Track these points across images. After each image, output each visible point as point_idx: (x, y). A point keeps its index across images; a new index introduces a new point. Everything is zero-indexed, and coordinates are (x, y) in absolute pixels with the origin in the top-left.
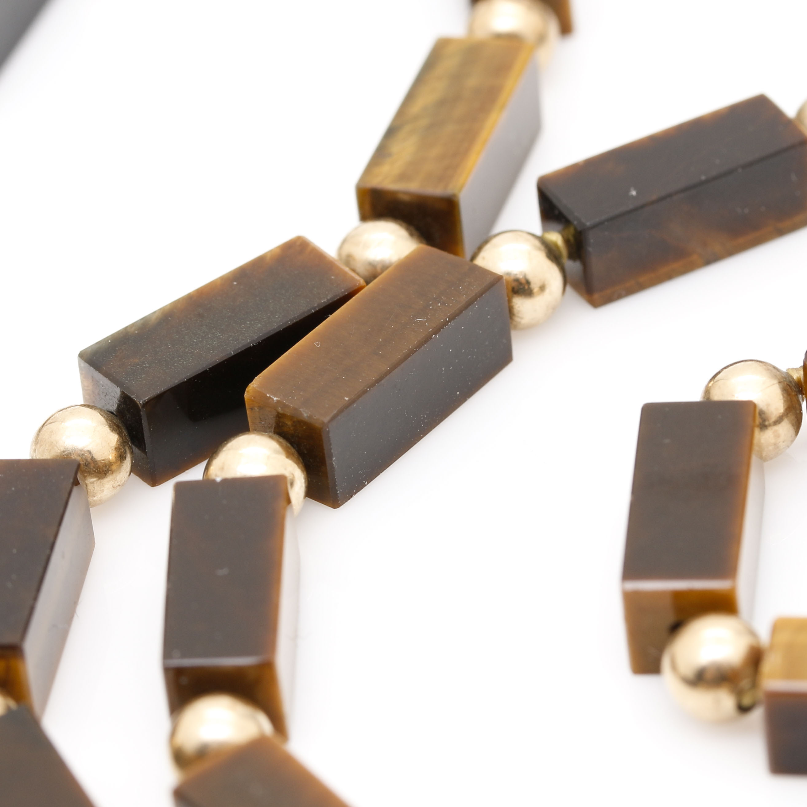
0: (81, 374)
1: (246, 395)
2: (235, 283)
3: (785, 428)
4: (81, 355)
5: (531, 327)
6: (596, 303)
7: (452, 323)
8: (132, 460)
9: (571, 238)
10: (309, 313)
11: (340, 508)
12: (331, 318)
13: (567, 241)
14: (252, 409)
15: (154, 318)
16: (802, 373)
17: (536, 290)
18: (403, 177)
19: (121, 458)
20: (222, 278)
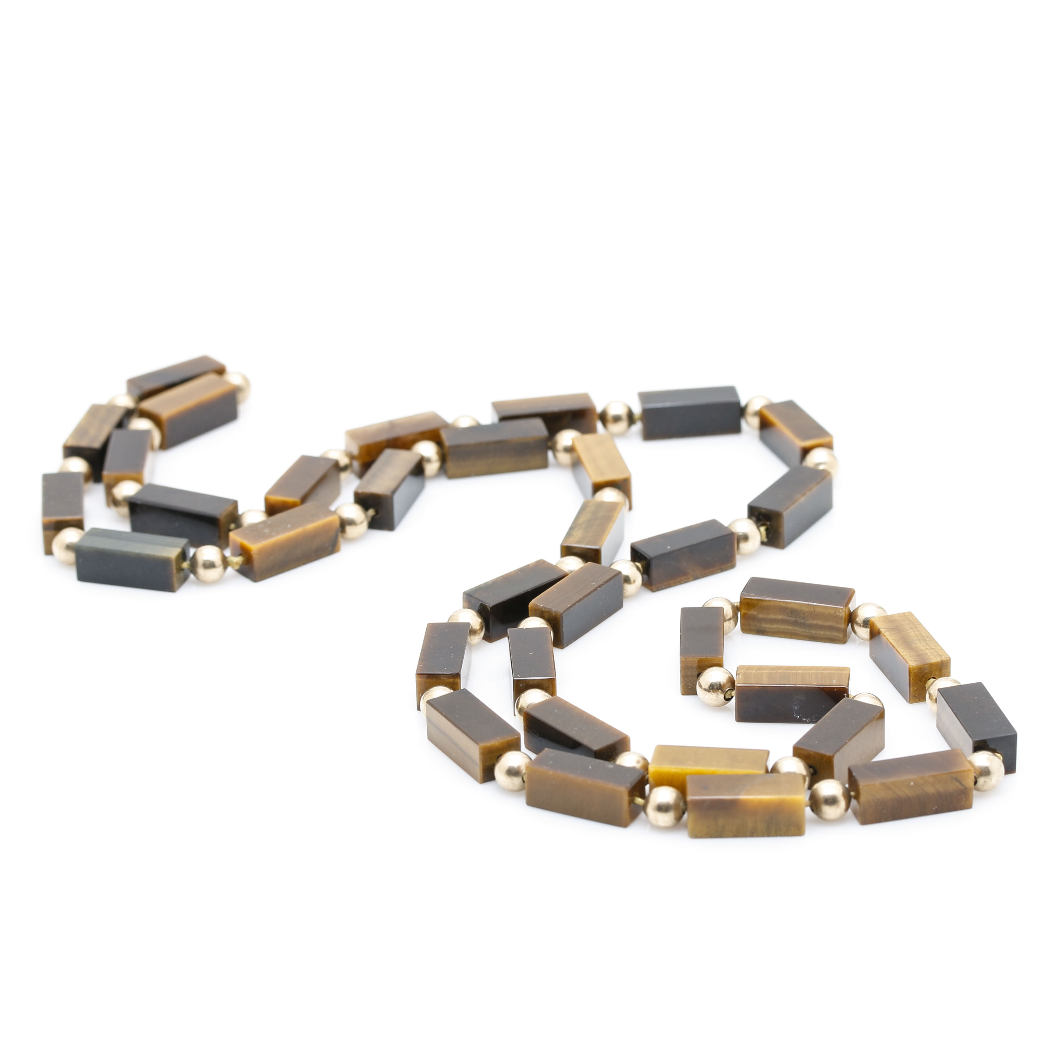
0: (463, 600)
1: (529, 606)
2: (520, 572)
3: (732, 622)
4: (464, 593)
5: (630, 597)
6: (653, 591)
7: (605, 585)
8: (485, 632)
9: (645, 566)
10: (550, 582)
11: (564, 649)
12: (558, 583)
13: (642, 566)
14: (531, 611)
15: (490, 582)
16: (739, 604)
17: (632, 581)
18: (578, 542)
19: (481, 629)
20: (514, 571)
